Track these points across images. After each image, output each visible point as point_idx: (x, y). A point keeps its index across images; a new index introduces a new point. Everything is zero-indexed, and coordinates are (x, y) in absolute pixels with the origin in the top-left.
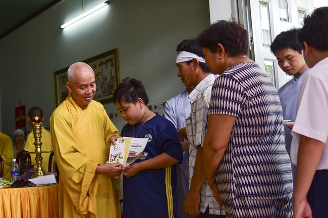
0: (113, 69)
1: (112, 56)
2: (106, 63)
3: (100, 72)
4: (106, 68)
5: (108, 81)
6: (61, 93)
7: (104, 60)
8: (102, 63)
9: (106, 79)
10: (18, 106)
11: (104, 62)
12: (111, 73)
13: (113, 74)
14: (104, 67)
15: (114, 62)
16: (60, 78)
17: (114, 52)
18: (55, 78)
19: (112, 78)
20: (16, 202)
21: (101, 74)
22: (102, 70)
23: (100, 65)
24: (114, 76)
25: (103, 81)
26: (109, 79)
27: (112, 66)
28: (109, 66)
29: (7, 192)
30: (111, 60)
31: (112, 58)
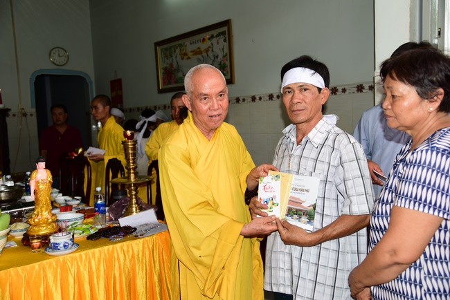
0: (226, 45)
1: (225, 29)
2: (217, 36)
3: (209, 47)
4: (218, 43)
5: (219, 59)
6: (163, 69)
7: (215, 32)
8: (212, 37)
9: (217, 57)
10: (113, 79)
11: (215, 35)
12: (223, 49)
13: (226, 51)
14: (214, 41)
15: (227, 36)
16: (161, 50)
17: (227, 23)
18: (156, 49)
19: (224, 56)
20: (98, 269)
21: (211, 49)
22: (212, 44)
23: (209, 39)
24: (226, 54)
25: (213, 59)
26: (221, 56)
27: (225, 41)
28: (221, 41)
29: (84, 257)
30: (223, 33)
31: (225, 31)
